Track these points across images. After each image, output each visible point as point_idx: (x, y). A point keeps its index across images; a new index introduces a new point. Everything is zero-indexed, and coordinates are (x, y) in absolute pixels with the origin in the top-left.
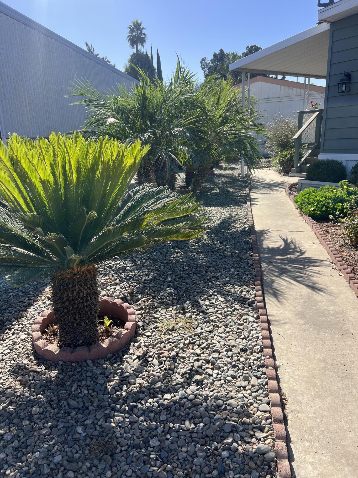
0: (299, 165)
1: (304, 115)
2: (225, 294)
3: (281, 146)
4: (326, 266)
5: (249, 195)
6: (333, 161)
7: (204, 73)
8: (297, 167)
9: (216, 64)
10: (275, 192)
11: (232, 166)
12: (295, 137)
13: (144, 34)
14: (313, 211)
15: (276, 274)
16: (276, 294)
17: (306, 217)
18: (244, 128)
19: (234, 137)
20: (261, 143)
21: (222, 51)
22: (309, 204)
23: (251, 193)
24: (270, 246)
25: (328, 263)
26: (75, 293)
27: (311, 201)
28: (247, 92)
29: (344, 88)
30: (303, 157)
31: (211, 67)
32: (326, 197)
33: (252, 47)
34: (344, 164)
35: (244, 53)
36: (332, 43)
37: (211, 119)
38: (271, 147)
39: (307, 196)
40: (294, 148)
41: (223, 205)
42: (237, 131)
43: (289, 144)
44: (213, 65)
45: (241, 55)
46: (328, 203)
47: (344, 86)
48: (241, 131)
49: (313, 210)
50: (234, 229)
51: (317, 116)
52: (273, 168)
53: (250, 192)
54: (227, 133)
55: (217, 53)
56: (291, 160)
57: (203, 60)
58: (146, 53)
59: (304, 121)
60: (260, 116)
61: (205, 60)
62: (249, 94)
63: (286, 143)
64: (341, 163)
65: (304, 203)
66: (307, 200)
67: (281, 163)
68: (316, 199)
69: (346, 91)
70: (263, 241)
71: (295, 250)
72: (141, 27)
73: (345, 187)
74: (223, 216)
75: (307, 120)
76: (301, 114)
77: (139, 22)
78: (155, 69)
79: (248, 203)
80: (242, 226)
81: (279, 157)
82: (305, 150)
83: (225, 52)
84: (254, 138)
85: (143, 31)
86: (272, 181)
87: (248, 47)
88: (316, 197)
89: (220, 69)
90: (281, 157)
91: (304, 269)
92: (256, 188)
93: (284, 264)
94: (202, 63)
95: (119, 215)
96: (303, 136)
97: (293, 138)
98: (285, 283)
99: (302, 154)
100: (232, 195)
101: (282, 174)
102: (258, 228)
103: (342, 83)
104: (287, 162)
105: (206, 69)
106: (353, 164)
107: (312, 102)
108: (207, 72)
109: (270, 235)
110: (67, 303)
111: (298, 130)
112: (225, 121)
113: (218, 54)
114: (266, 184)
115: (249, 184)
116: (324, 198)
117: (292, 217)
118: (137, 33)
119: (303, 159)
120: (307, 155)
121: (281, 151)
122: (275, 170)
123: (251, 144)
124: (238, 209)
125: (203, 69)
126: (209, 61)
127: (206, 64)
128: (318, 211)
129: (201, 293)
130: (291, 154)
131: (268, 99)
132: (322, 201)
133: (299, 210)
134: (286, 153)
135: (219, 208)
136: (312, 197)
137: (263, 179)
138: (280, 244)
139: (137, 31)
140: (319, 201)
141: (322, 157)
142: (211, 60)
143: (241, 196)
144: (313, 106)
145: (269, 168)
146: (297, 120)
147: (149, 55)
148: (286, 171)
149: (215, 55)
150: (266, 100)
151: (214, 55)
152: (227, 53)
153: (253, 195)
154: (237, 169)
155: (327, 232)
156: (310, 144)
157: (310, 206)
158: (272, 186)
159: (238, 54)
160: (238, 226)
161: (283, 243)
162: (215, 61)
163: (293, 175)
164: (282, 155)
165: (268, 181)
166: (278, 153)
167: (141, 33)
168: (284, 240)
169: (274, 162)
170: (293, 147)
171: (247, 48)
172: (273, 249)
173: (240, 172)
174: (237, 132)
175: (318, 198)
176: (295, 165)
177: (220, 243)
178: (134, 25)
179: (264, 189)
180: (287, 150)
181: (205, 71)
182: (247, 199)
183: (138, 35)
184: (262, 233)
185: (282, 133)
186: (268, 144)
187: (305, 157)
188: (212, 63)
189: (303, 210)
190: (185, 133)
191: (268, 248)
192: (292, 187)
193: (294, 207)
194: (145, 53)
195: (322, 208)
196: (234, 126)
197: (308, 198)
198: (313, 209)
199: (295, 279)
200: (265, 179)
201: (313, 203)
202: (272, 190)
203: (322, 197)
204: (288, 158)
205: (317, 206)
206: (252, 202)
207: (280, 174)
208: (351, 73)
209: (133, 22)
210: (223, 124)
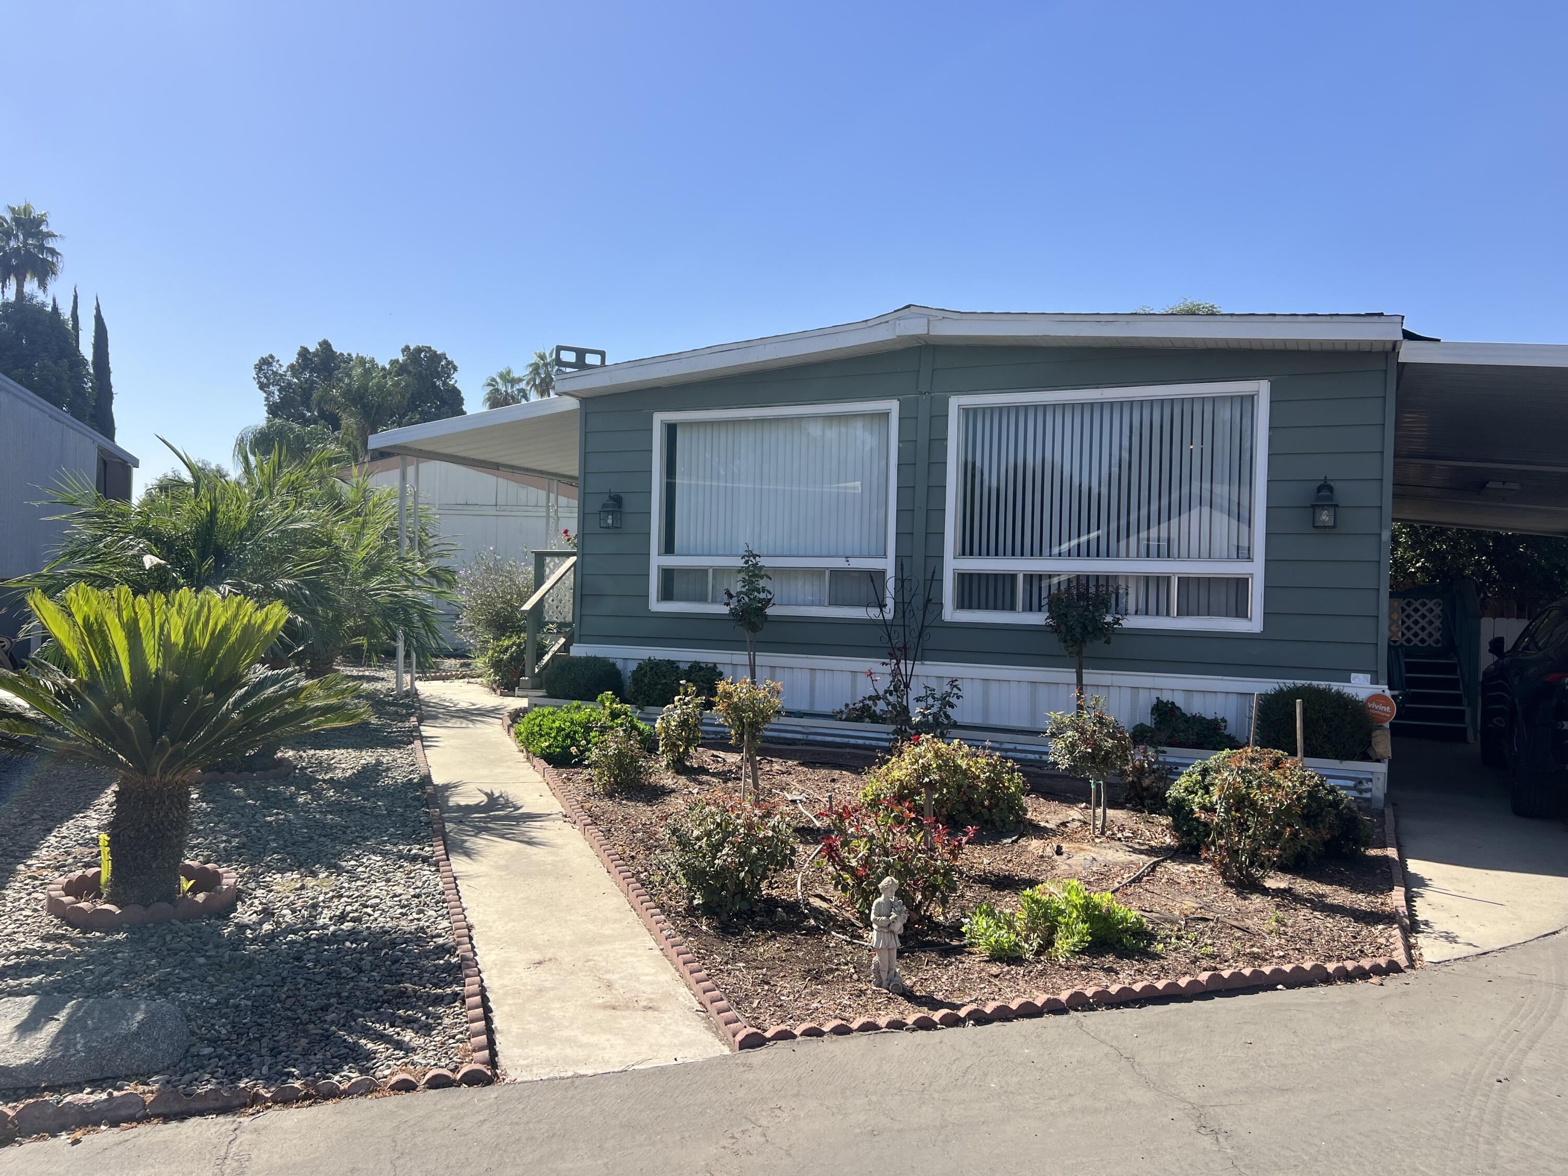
0: (537, 670)
1: (548, 559)
2: (384, 854)
3: (496, 626)
4: (554, 820)
5: (417, 729)
6: (596, 659)
7: (267, 399)
8: (533, 676)
9: (306, 380)
10: (479, 725)
11: (367, 673)
12: (527, 607)
13: (53, 252)
14: (547, 747)
15: (472, 833)
16: (468, 853)
17: (536, 761)
18: (412, 586)
19: (391, 602)
20: (447, 618)
21: (326, 345)
22: (541, 736)
23: (422, 728)
24: (462, 803)
25: (560, 816)
26: (162, 814)
27: (545, 730)
28: (412, 499)
29: (610, 521)
30: (547, 653)
31: (290, 384)
32: (572, 723)
33: (419, 350)
34: (620, 665)
35: (397, 361)
36: (586, 436)
37: (344, 566)
38: (472, 628)
39: (537, 721)
40: (525, 632)
41: (358, 747)
42: (396, 590)
43: (513, 623)
44: (295, 380)
45: (388, 367)
46: (575, 732)
47: (610, 517)
48: (406, 592)
49: (549, 747)
50: (388, 781)
51: (574, 565)
52: (479, 680)
53: (420, 725)
54: (379, 594)
55: (312, 350)
56: (518, 659)
57: (265, 364)
58: (55, 308)
59: (547, 572)
60: (442, 547)
61: (270, 364)
62: (416, 502)
63: (507, 619)
64: (614, 665)
65: (532, 734)
66: (537, 729)
67: (497, 665)
68: (554, 725)
69: (613, 527)
70: (448, 797)
71: (507, 804)
72: (44, 228)
73: (607, 704)
74: (363, 762)
75: (552, 572)
76: (540, 558)
77: (37, 212)
78: (84, 362)
79: (417, 743)
80: (405, 777)
81: (490, 652)
82: (550, 636)
83: (337, 348)
84: (428, 607)
85: (50, 243)
86: (473, 705)
87: (407, 348)
88: (554, 722)
89: (322, 397)
90: (495, 651)
91: (517, 825)
92: (435, 717)
93: (485, 822)
94: (260, 369)
95: (225, 707)
96: (546, 605)
97: (523, 609)
98: (484, 842)
99: (545, 647)
100: (376, 730)
101: (498, 692)
102: (437, 780)
103: (606, 510)
104: (510, 663)
105: (275, 389)
106: (633, 666)
107: (566, 532)
108: (276, 397)
109: (460, 790)
110: (146, 829)
111: (535, 592)
112: (374, 569)
113: (316, 354)
114: (462, 711)
115: (416, 709)
116: (568, 724)
117: (510, 763)
118: (25, 244)
119: (546, 658)
120: (555, 648)
121: (497, 639)
122: (482, 684)
123: (423, 616)
124: (396, 753)
125: (262, 387)
126: (284, 369)
127: (275, 373)
128: (557, 747)
129: (339, 855)
130: (519, 645)
131: (466, 507)
132: (564, 730)
133: (525, 753)
134: (506, 643)
135: (350, 750)
136: (547, 723)
137: (450, 701)
138: (481, 799)
139: (25, 240)
140: (560, 729)
141: (578, 651)
142: (292, 367)
143: (400, 731)
144: (569, 540)
145: (466, 680)
146: (531, 569)
147: (66, 312)
148: (508, 686)
149: (304, 352)
150: (460, 507)
151: (299, 354)
152: (341, 354)
153: (427, 730)
154: (383, 679)
155: (570, 779)
156: (561, 626)
157: (543, 739)
158: (473, 714)
159: (377, 361)
160: (399, 776)
161: (485, 799)
162: (304, 369)
163: (525, 693)
164: (498, 646)
165: (464, 705)
166: (488, 642)
167: (42, 248)
168: (486, 794)
169: (479, 663)
170: (522, 629)
171: (403, 351)
172: (467, 806)
173: (392, 685)
174: (397, 593)
175: (557, 724)
176: (527, 671)
177: (363, 799)
178: (17, 220)
179: (454, 720)
180: (510, 637)
181: (270, 394)
182: (413, 735)
183: (27, 251)
184: (447, 787)
185: (499, 597)
186: (465, 621)
187: (550, 654)
188: (294, 375)
189: (531, 749)
190: (301, 589)
191: (459, 806)
192: (516, 716)
193: (517, 749)
194: (49, 309)
195: (563, 741)
196: (390, 581)
197: (540, 725)
198: (547, 744)
199: (502, 836)
200: (456, 702)
201: (548, 734)
202: (472, 721)
203: (565, 721)
204: (512, 655)
205: (555, 738)
206: (425, 743)
207: (494, 690)
208: (622, 495)
209: (13, 210)
210: (367, 576)
